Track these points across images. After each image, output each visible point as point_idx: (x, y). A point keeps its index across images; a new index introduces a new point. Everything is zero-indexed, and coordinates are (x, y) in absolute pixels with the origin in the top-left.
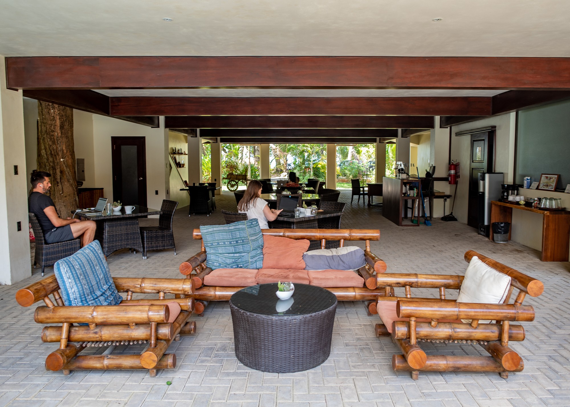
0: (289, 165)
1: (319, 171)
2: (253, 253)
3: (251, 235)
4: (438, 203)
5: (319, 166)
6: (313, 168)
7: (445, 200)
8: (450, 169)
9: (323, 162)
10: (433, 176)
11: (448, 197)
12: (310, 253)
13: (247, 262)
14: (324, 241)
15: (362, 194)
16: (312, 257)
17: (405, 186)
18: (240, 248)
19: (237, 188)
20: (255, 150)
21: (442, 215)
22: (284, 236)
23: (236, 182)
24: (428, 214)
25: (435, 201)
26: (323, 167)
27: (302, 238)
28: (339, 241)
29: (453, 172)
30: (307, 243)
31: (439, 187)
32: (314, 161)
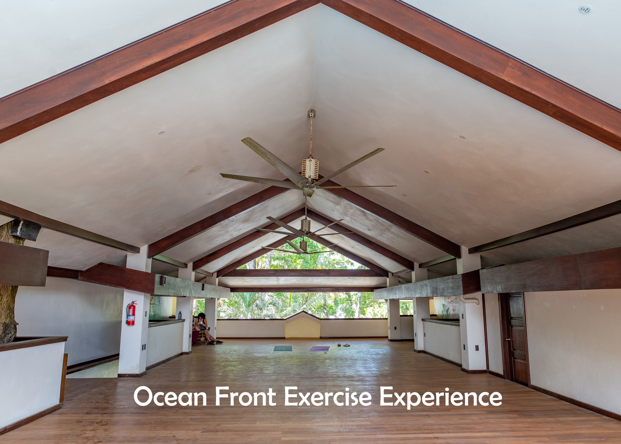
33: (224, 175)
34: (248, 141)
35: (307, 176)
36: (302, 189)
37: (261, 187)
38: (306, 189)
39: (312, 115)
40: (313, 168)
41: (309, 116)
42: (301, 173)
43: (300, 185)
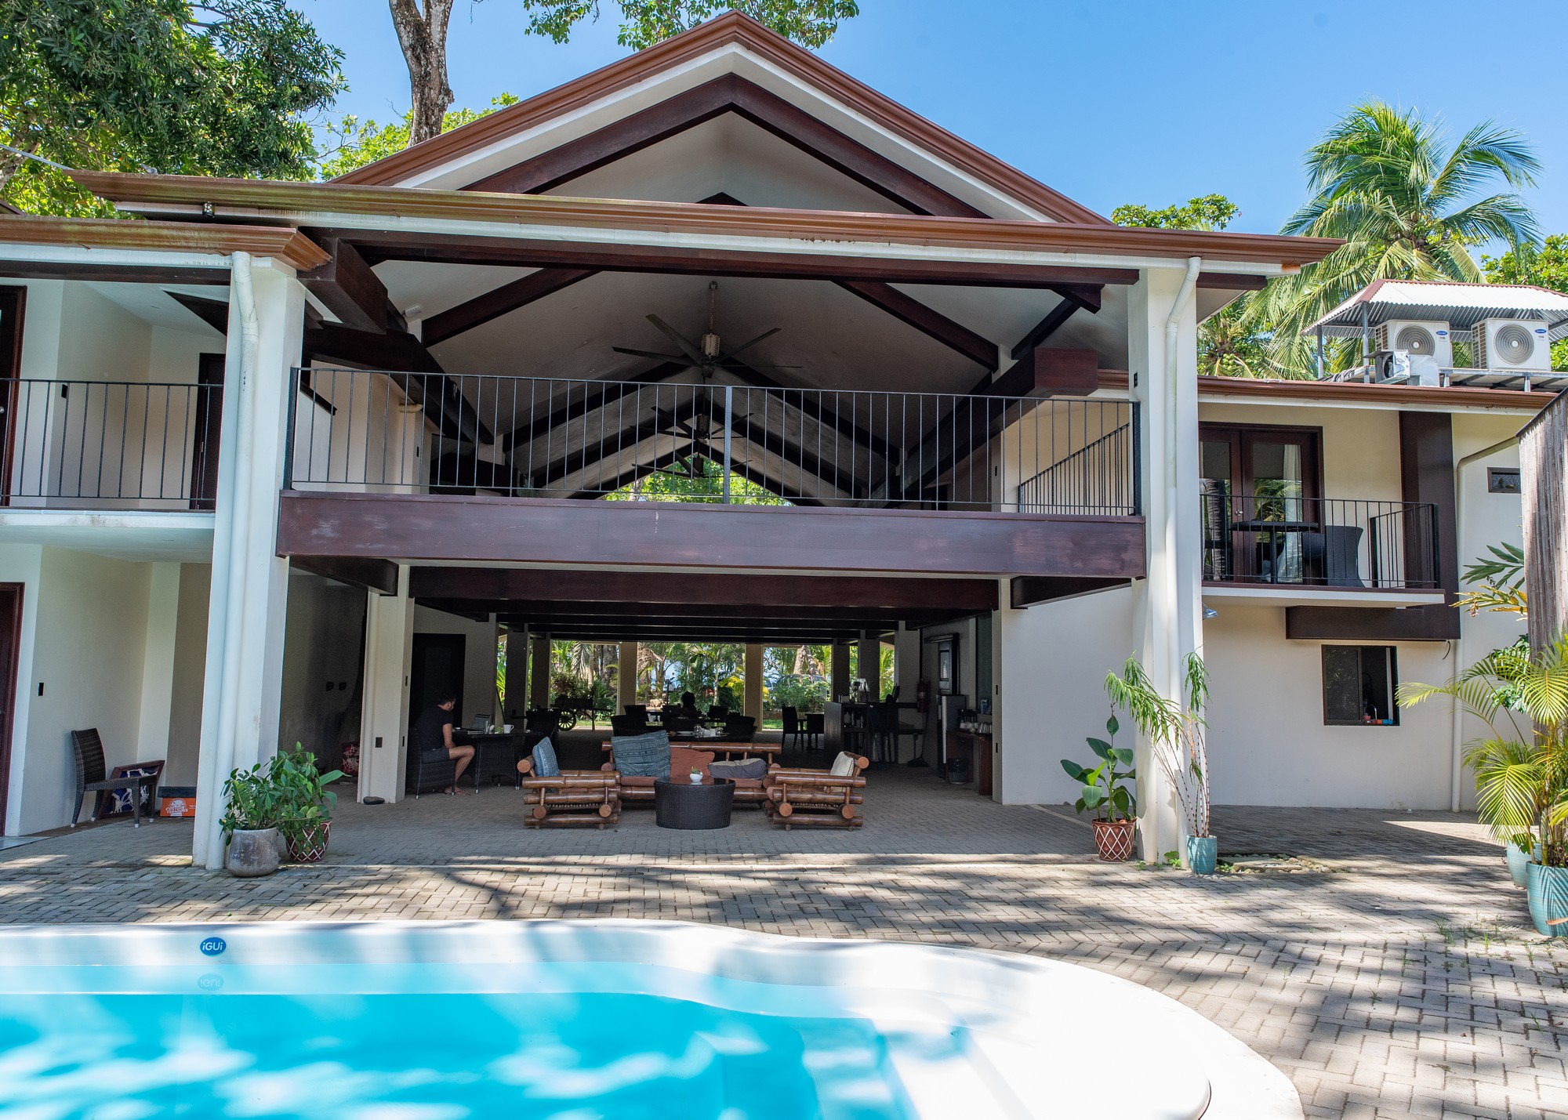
0: (669, 682)
1: (731, 695)
2: (662, 763)
3: (659, 746)
4: (905, 741)
5: (731, 685)
6: (719, 688)
7: (915, 738)
8: (919, 690)
9: (737, 679)
10: (897, 701)
11: (920, 732)
12: (715, 764)
13: (655, 771)
14: (728, 754)
15: (799, 732)
16: (717, 767)
17: (850, 714)
18: (649, 759)
19: (574, 724)
20: (602, 651)
21: (911, 758)
22: (690, 748)
23: (571, 712)
24: (893, 759)
25: (901, 737)
26: (738, 685)
27: (708, 750)
28: (743, 754)
29: (922, 694)
30: (712, 755)
31: (906, 717)
32: (720, 674)
33: (616, 349)
34: (651, 318)
35: (707, 353)
36: (701, 366)
37: (658, 363)
38: (706, 367)
39: (713, 287)
40: (713, 344)
41: (710, 288)
42: (700, 349)
43: (699, 362)
